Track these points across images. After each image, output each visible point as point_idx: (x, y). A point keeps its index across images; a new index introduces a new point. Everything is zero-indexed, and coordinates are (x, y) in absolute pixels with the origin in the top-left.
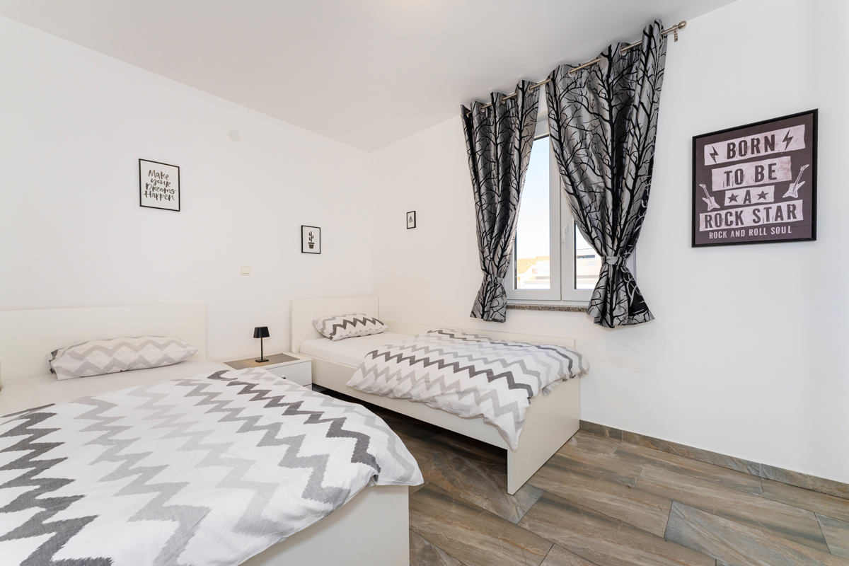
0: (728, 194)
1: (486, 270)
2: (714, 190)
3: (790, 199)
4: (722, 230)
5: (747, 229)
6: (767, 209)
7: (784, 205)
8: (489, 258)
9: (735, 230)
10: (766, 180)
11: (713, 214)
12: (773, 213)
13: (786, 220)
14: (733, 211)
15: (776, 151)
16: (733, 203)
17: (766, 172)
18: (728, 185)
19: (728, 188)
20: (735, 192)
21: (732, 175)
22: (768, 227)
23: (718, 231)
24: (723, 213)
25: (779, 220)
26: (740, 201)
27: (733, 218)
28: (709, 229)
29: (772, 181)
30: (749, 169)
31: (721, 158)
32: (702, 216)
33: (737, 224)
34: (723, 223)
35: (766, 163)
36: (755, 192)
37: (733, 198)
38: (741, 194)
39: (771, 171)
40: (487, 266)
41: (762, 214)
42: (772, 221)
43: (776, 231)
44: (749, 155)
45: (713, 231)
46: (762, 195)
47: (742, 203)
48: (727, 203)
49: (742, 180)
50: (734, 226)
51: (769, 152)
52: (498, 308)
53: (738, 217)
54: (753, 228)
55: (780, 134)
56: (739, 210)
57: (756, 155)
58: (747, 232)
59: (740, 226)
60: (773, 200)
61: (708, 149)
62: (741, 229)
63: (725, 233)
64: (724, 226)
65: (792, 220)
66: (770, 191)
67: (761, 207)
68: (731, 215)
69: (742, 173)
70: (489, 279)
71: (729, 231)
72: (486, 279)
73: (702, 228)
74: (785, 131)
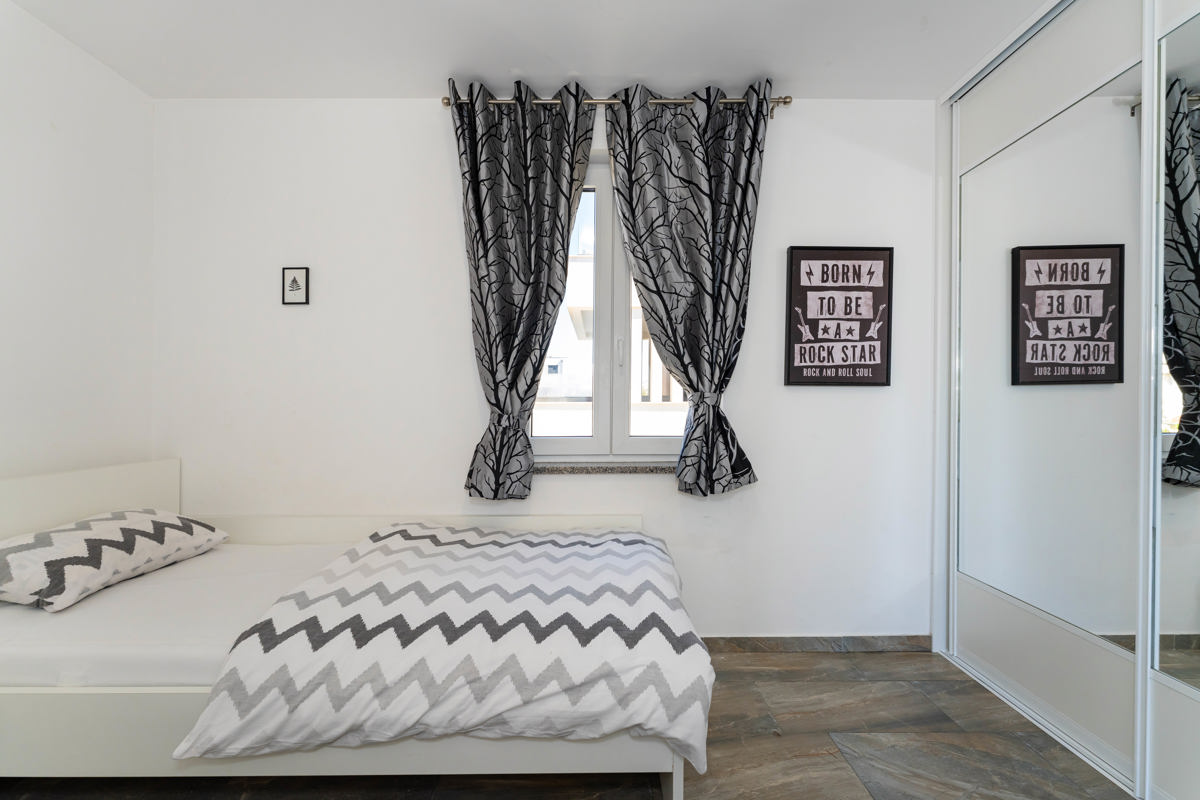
0: (822, 325)
1: (497, 404)
2: (809, 317)
3: (871, 339)
4: (816, 367)
5: (837, 367)
6: (854, 347)
7: (867, 344)
8: (505, 383)
9: (827, 367)
10: (853, 315)
11: (807, 346)
12: (858, 351)
13: (868, 362)
14: (825, 345)
15: (861, 284)
16: (826, 336)
17: (853, 305)
18: (821, 314)
19: (822, 317)
20: (829, 324)
21: (825, 302)
22: (854, 367)
23: (811, 367)
24: (817, 345)
25: (863, 362)
26: (831, 335)
27: (824, 354)
28: (803, 364)
29: (858, 317)
30: (839, 297)
31: (816, 281)
32: (797, 347)
33: (829, 362)
34: (817, 359)
35: (854, 295)
36: (845, 326)
37: (826, 330)
38: (832, 325)
39: (858, 306)
40: (502, 400)
41: (849, 352)
42: (857, 362)
43: (861, 373)
44: (840, 283)
45: (807, 367)
46: (850, 331)
47: (832, 337)
48: (820, 335)
49: (833, 310)
50: (825, 363)
51: (856, 284)
52: (519, 475)
53: (830, 353)
54: (842, 367)
55: (866, 265)
56: (831, 344)
57: (845, 284)
58: (837, 372)
59: (831, 364)
60: (858, 338)
61: (804, 265)
62: (831, 367)
63: (818, 371)
64: (817, 363)
65: (872, 362)
66: (856, 326)
67: (849, 344)
68: (824, 350)
69: (834, 301)
70: (505, 423)
71: (822, 368)
72: (499, 422)
73: (797, 363)
74: (869, 263)
